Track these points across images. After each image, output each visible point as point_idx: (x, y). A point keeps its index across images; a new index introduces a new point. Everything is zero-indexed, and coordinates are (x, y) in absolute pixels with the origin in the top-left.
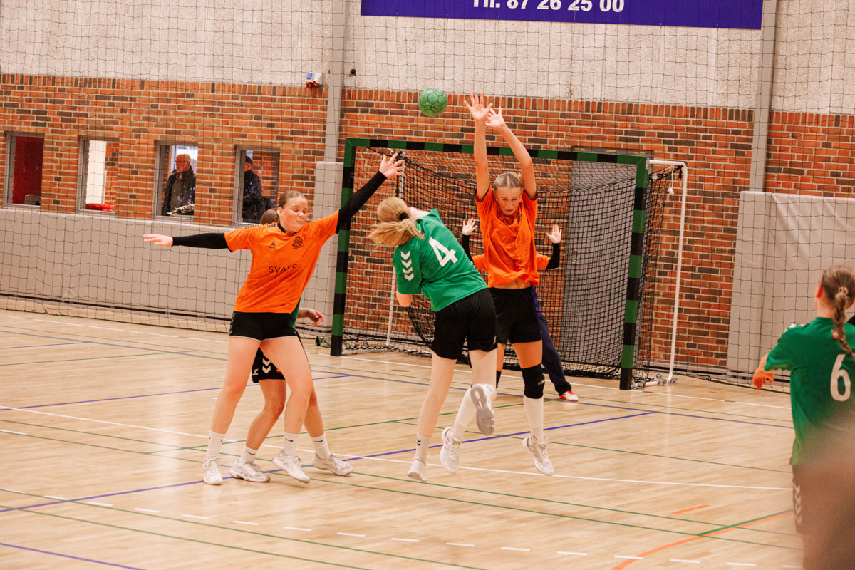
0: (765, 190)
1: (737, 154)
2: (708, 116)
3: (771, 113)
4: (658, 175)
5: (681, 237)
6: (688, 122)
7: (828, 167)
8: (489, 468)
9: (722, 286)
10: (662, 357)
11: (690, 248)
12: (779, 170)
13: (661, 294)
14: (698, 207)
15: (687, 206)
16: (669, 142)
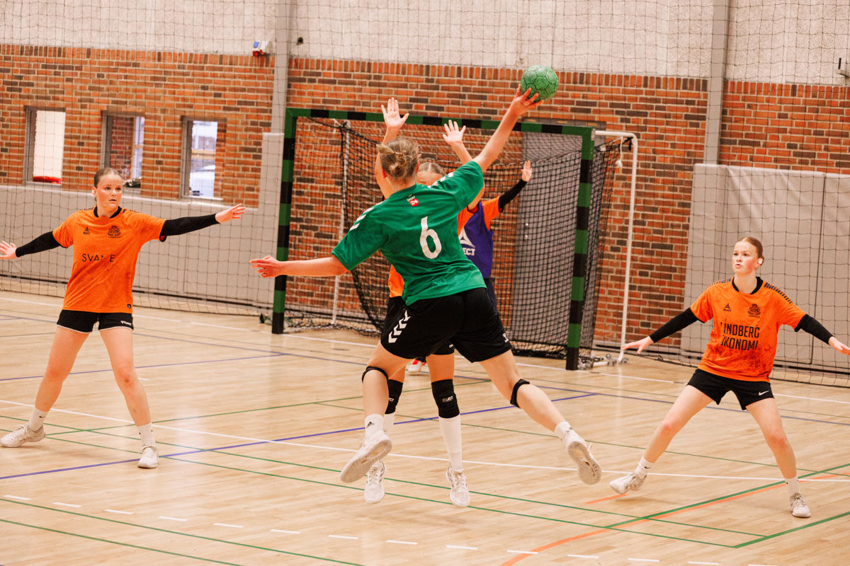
0: (720, 163)
1: (692, 125)
2: (662, 86)
3: (725, 82)
4: (607, 147)
5: (632, 211)
6: (641, 92)
7: (784, 139)
8: (402, 453)
9: (677, 263)
10: (615, 336)
11: (643, 224)
12: (735, 142)
13: (615, 271)
14: (652, 180)
15: (638, 179)
16: (622, 113)
